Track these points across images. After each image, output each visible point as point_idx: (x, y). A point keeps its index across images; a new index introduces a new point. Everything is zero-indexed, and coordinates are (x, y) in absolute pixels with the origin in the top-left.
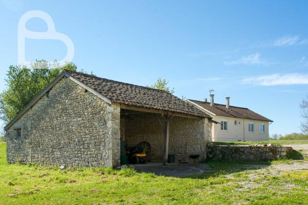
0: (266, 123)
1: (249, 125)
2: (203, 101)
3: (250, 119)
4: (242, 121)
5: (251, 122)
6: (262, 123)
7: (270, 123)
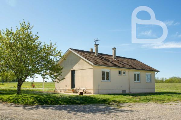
0: (152, 72)
1: (135, 75)
2: (89, 51)
3: (135, 69)
4: (127, 71)
5: (137, 72)
6: (149, 73)
7: (156, 73)
